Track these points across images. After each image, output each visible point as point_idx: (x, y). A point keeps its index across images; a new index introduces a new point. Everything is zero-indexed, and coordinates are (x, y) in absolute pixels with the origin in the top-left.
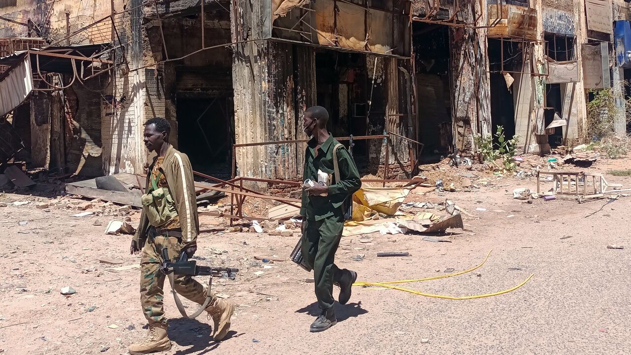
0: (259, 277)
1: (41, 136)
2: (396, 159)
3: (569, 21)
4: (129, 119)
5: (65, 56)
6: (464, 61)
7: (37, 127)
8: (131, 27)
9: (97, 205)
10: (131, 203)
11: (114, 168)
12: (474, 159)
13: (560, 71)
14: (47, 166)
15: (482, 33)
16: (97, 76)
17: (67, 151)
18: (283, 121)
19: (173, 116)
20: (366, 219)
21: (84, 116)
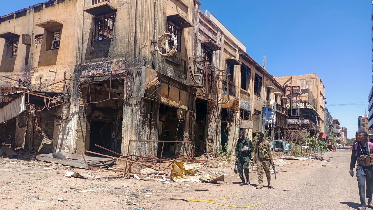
0: (148, 197)
1: (21, 133)
2: (186, 153)
3: (248, 105)
4: (69, 128)
5: (41, 96)
6: (213, 116)
7: (19, 129)
8: (74, 86)
9: (54, 165)
10: (72, 165)
11: (59, 149)
12: (214, 156)
13: (245, 124)
14: (23, 147)
15: (220, 105)
16: (56, 107)
17: (34, 141)
18: (145, 133)
19: (89, 128)
20: (183, 176)
21: (44, 125)
